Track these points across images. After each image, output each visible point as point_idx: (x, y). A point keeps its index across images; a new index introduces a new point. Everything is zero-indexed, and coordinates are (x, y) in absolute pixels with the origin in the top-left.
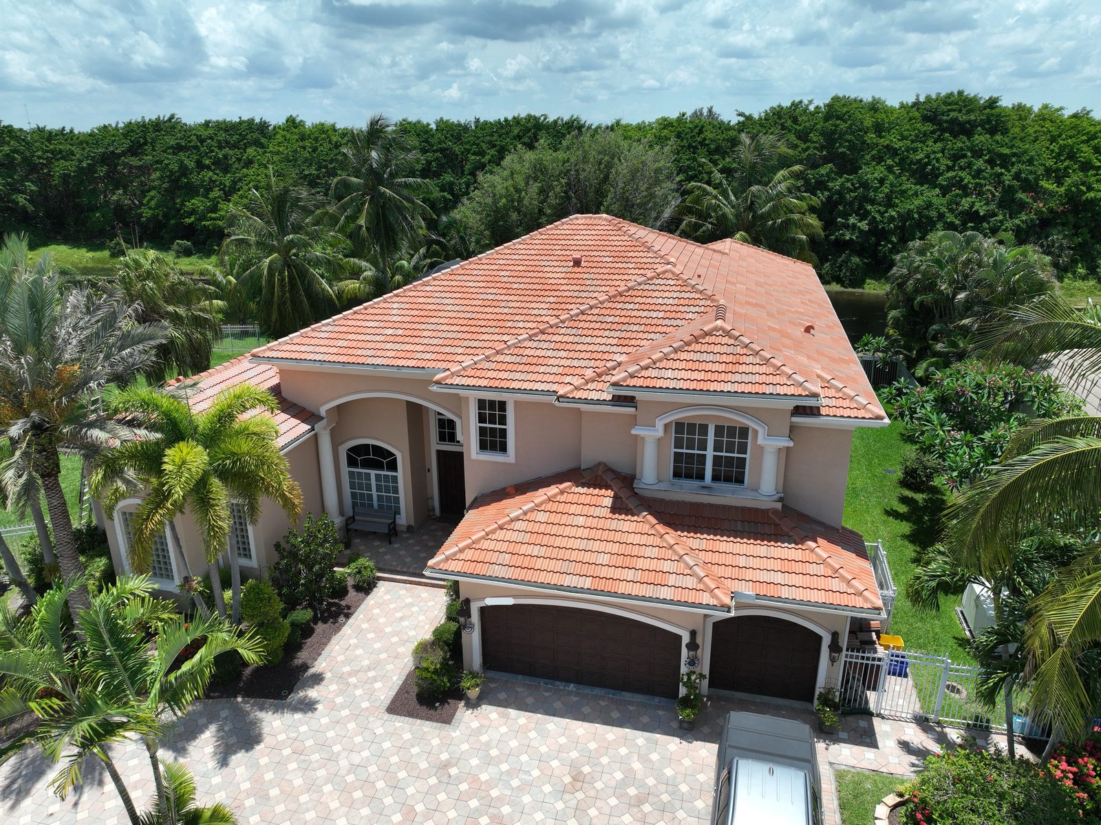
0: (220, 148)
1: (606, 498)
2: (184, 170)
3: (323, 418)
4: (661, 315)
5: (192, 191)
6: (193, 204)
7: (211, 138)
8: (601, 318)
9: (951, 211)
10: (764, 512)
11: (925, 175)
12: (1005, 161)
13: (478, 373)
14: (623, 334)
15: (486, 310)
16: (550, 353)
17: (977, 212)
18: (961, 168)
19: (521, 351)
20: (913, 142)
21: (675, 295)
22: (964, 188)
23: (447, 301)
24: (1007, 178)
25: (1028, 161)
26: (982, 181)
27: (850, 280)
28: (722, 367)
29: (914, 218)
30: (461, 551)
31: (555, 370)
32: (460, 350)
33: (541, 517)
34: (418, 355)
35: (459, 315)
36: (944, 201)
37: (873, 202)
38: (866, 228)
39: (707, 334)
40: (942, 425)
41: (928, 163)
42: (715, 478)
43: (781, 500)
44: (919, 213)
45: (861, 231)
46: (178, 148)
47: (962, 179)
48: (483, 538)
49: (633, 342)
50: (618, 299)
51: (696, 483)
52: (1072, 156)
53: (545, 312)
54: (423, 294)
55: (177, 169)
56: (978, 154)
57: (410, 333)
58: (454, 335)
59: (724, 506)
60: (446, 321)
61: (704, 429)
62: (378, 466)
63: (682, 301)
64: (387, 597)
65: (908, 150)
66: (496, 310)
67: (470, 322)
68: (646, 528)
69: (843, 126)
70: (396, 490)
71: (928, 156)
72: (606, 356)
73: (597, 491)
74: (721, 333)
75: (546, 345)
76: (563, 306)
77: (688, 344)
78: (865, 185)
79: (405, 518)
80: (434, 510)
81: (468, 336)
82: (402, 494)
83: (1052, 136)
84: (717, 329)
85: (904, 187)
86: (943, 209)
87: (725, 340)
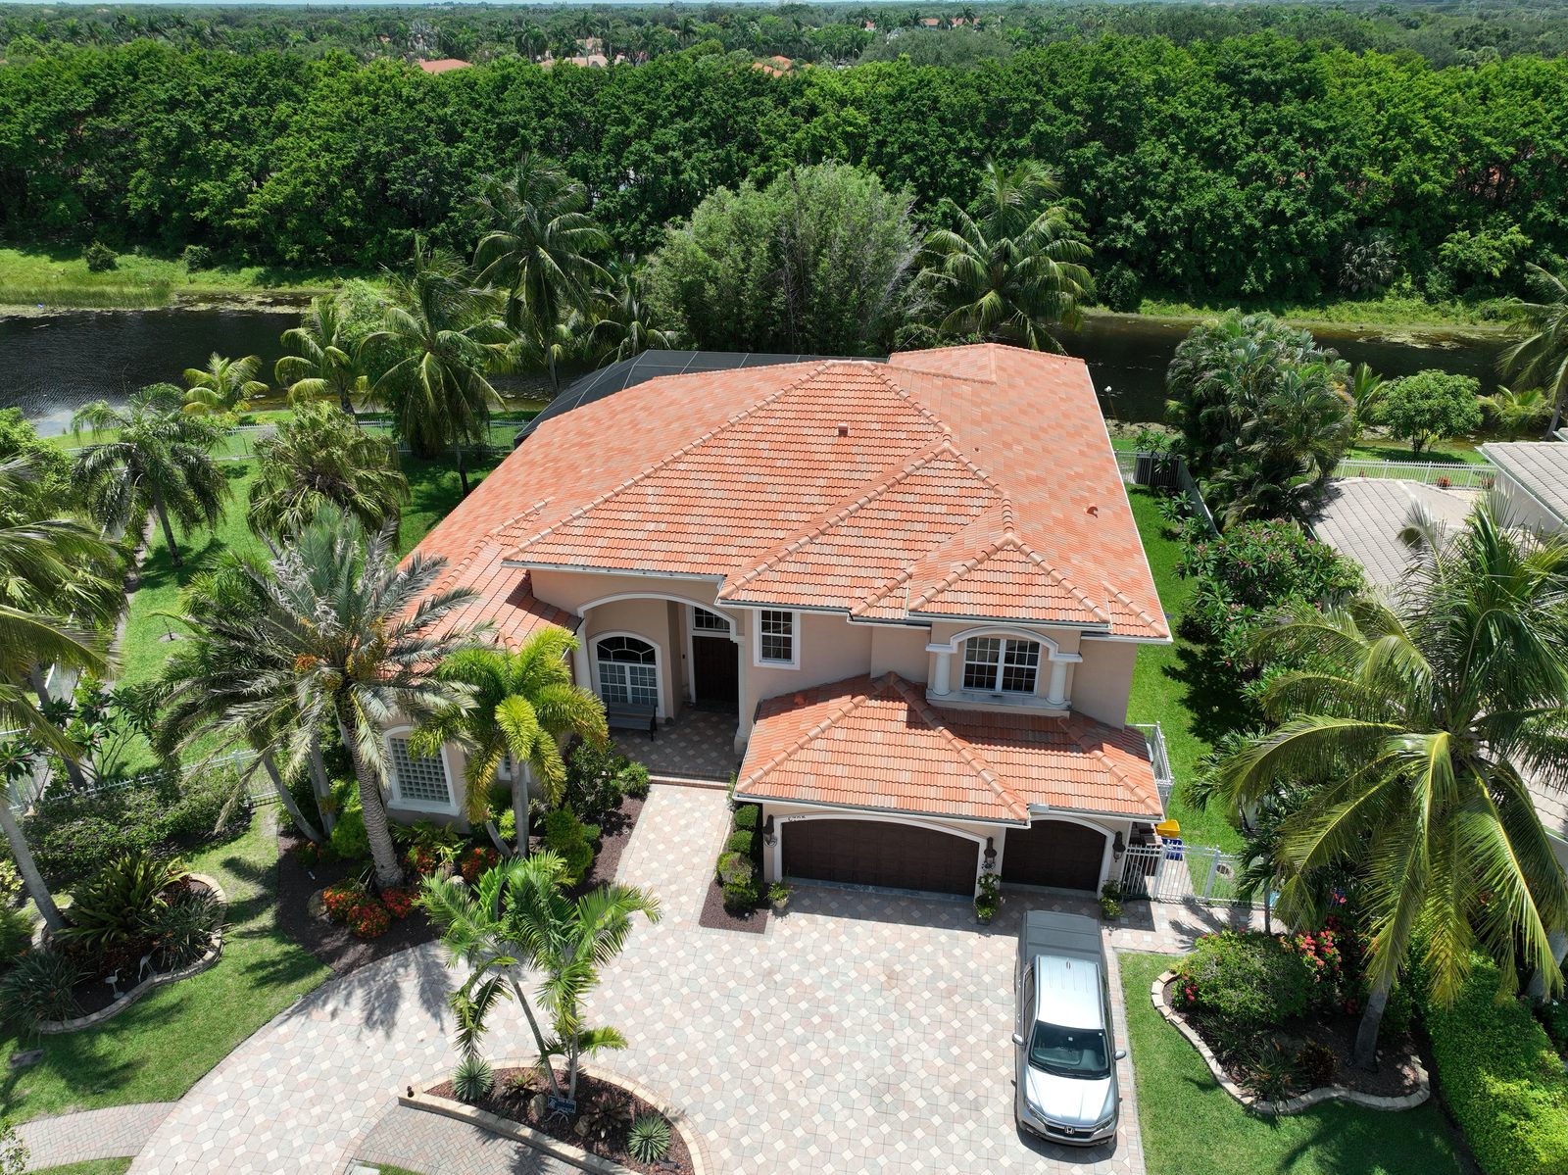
0: (236, 104)
1: (900, 711)
2: (186, 137)
3: (582, 622)
4: (944, 509)
5: (199, 167)
6: (203, 191)
7: (218, 90)
8: (881, 515)
9: (1250, 208)
10: (1054, 720)
11: (1217, 157)
12: (1319, 138)
13: (764, 586)
14: (908, 535)
15: (753, 496)
16: (834, 560)
17: (1283, 212)
18: (1266, 151)
19: (804, 558)
20: (1204, 109)
21: (957, 483)
22: (1268, 177)
23: (706, 485)
24: (1322, 164)
25: (1349, 140)
26: (1291, 169)
27: (1122, 302)
28: (1015, 590)
29: (1205, 219)
30: (767, 774)
31: (843, 581)
32: (733, 550)
33: (839, 734)
34: (690, 558)
35: (725, 503)
36: (1242, 195)
37: (1153, 195)
38: (1143, 232)
39: (998, 549)
40: (1223, 596)
41: (1222, 142)
42: (1006, 686)
43: (1069, 708)
44: (1211, 212)
45: (1137, 236)
46: (172, 105)
47: (1265, 166)
48: (786, 759)
49: (919, 546)
50: (897, 488)
51: (986, 692)
52: (1405, 131)
53: (816, 500)
54: (677, 475)
55: (174, 135)
56: (1286, 129)
57: (674, 528)
58: (723, 531)
59: (1015, 715)
60: (710, 512)
61: (996, 643)
62: (634, 658)
63: (964, 492)
65: (1198, 121)
66: (764, 497)
67: (738, 513)
68: (943, 743)
69: (1113, 89)
70: (654, 683)
71: (1222, 132)
72: (893, 564)
73: (890, 704)
74: (1011, 547)
75: (827, 549)
76: (835, 492)
77: (980, 562)
78: (1142, 170)
79: (664, 708)
80: (689, 696)
81: (739, 532)
82: (660, 687)
83: (1379, 101)
84: (1007, 543)
85: (1192, 174)
86: (1241, 208)
87: (1017, 556)
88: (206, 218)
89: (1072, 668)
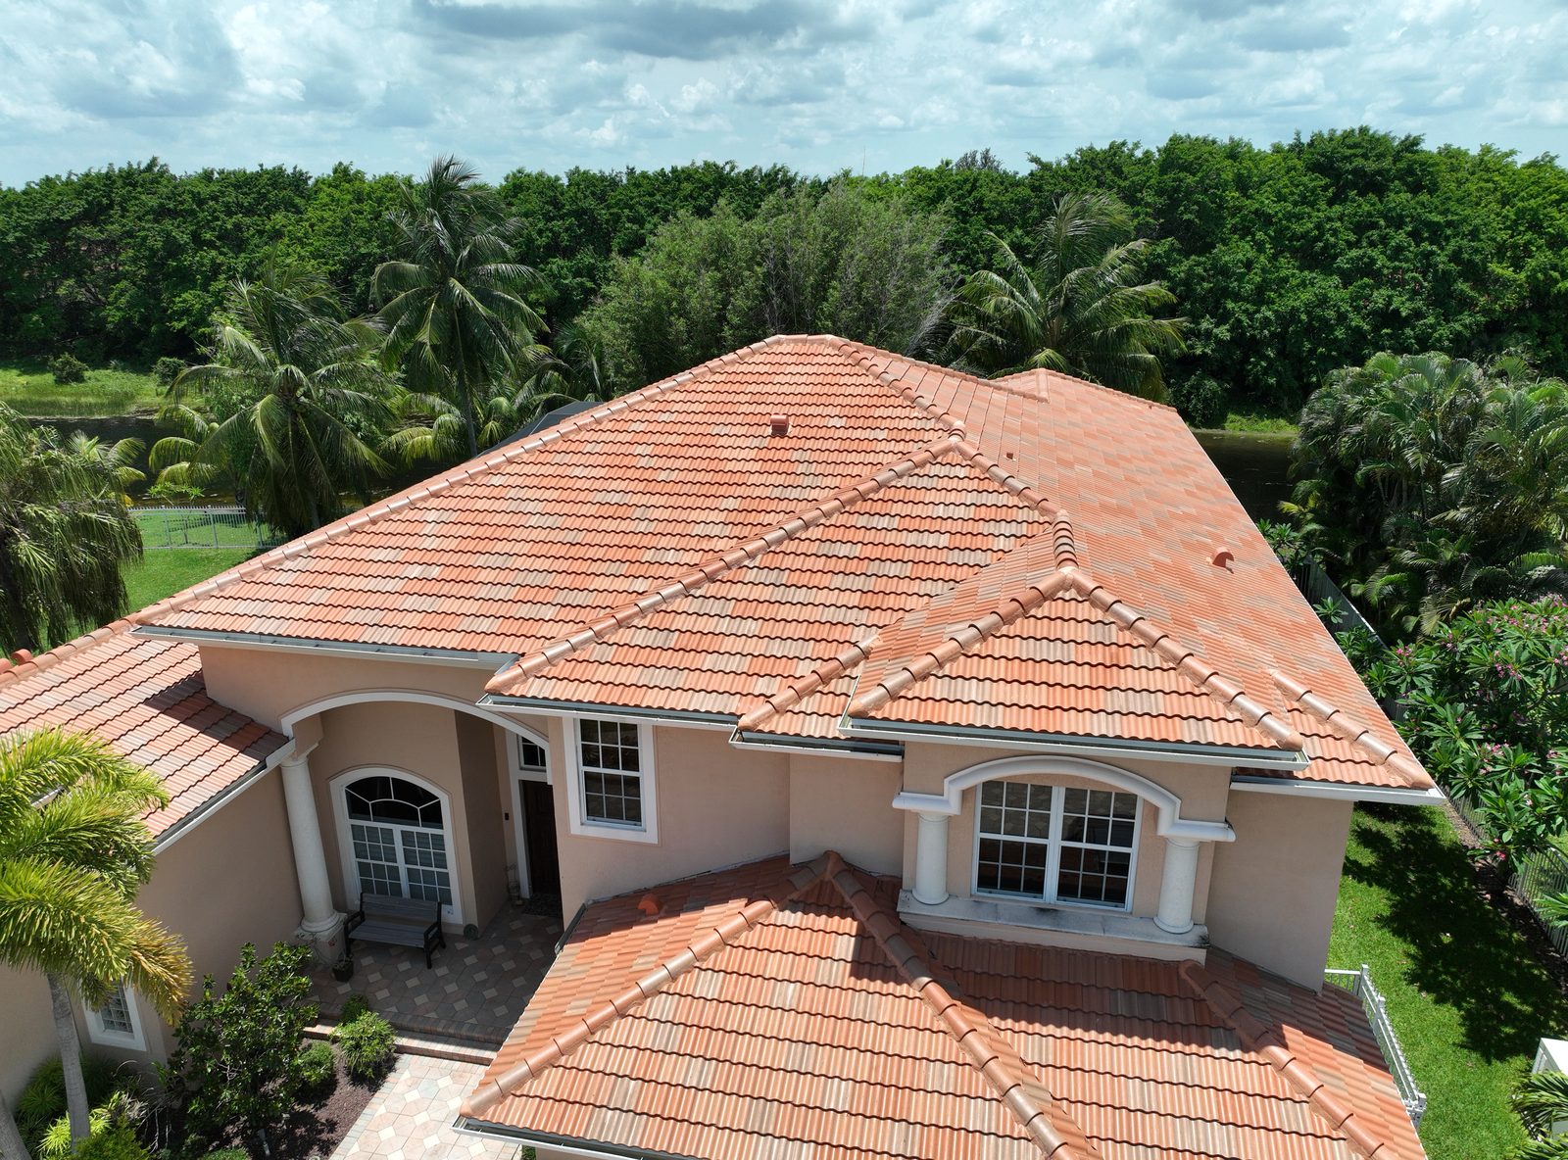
0: (230, 213)
1: (839, 937)
2: (173, 249)
3: (287, 740)
4: (944, 541)
5: (184, 278)
6: (184, 301)
7: (215, 198)
8: (825, 548)
9: (1357, 309)
10: (1170, 968)
11: (1315, 256)
12: (1436, 234)
13: (579, 671)
14: (870, 584)
15: (606, 525)
16: (724, 625)
17: (1397, 311)
18: (1372, 244)
19: (667, 621)
20: (1295, 204)
21: (970, 498)
22: (1376, 275)
23: (530, 507)
24: (1441, 259)
25: (1471, 233)
26: (1404, 265)
27: (1203, 416)
28: (1083, 676)
29: (1300, 321)
30: (535, 1073)
31: (734, 664)
32: (549, 612)
33: (707, 985)
34: (466, 624)
35: (553, 536)
36: (1345, 294)
37: (1237, 297)
38: (1227, 336)
39: (1045, 597)
40: (1464, 731)
41: (1317, 239)
42: (1066, 889)
43: (1204, 942)
44: (1308, 313)
45: (1219, 342)
46: (161, 213)
47: (1373, 261)
48: (583, 1040)
49: (891, 601)
50: (859, 506)
51: (1023, 901)
52: (1536, 226)
53: (716, 530)
54: (486, 492)
55: (159, 244)
56: (1397, 222)
57: (453, 573)
58: (539, 579)
59: (1086, 954)
60: (526, 548)
61: (1042, 795)
62: (407, 816)
63: (983, 513)
64: (413, 1096)
65: (1289, 217)
66: (624, 526)
67: (573, 551)
68: (926, 1015)
69: (1190, 180)
70: (442, 862)
71: (1319, 226)
72: (837, 633)
73: (822, 921)
74: (1072, 593)
75: (716, 607)
76: (752, 518)
77: (1007, 620)
78: (1224, 271)
79: (458, 912)
80: (518, 887)
81: (567, 581)
82: (452, 868)
83: (1504, 195)
84: (1065, 585)
85: (1283, 273)
86: (1345, 307)
87: (1084, 610)
88: (184, 328)
89: (1211, 853)
